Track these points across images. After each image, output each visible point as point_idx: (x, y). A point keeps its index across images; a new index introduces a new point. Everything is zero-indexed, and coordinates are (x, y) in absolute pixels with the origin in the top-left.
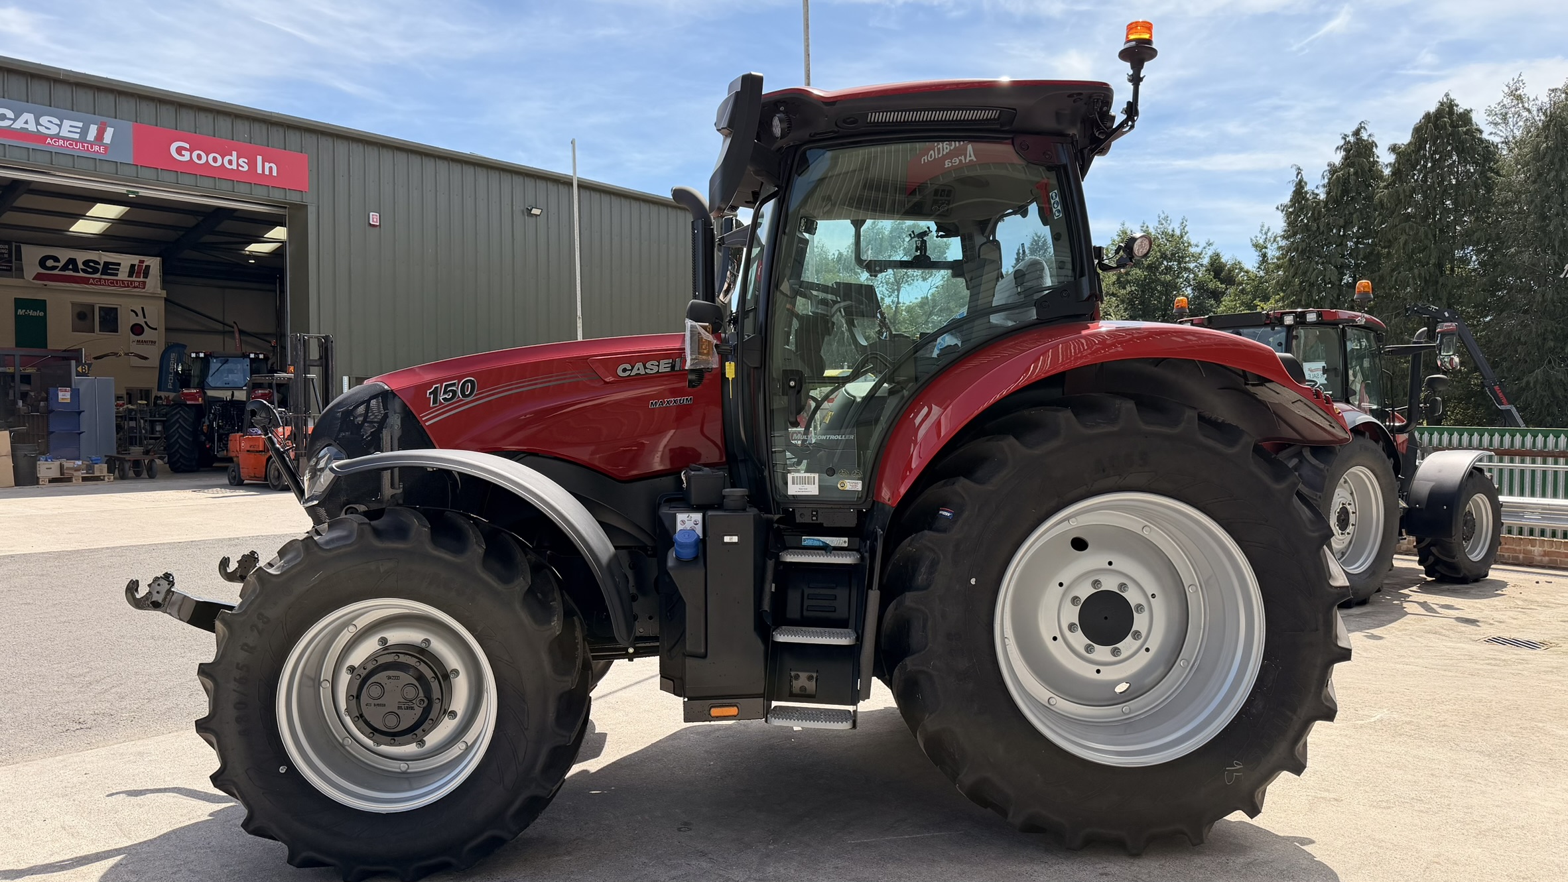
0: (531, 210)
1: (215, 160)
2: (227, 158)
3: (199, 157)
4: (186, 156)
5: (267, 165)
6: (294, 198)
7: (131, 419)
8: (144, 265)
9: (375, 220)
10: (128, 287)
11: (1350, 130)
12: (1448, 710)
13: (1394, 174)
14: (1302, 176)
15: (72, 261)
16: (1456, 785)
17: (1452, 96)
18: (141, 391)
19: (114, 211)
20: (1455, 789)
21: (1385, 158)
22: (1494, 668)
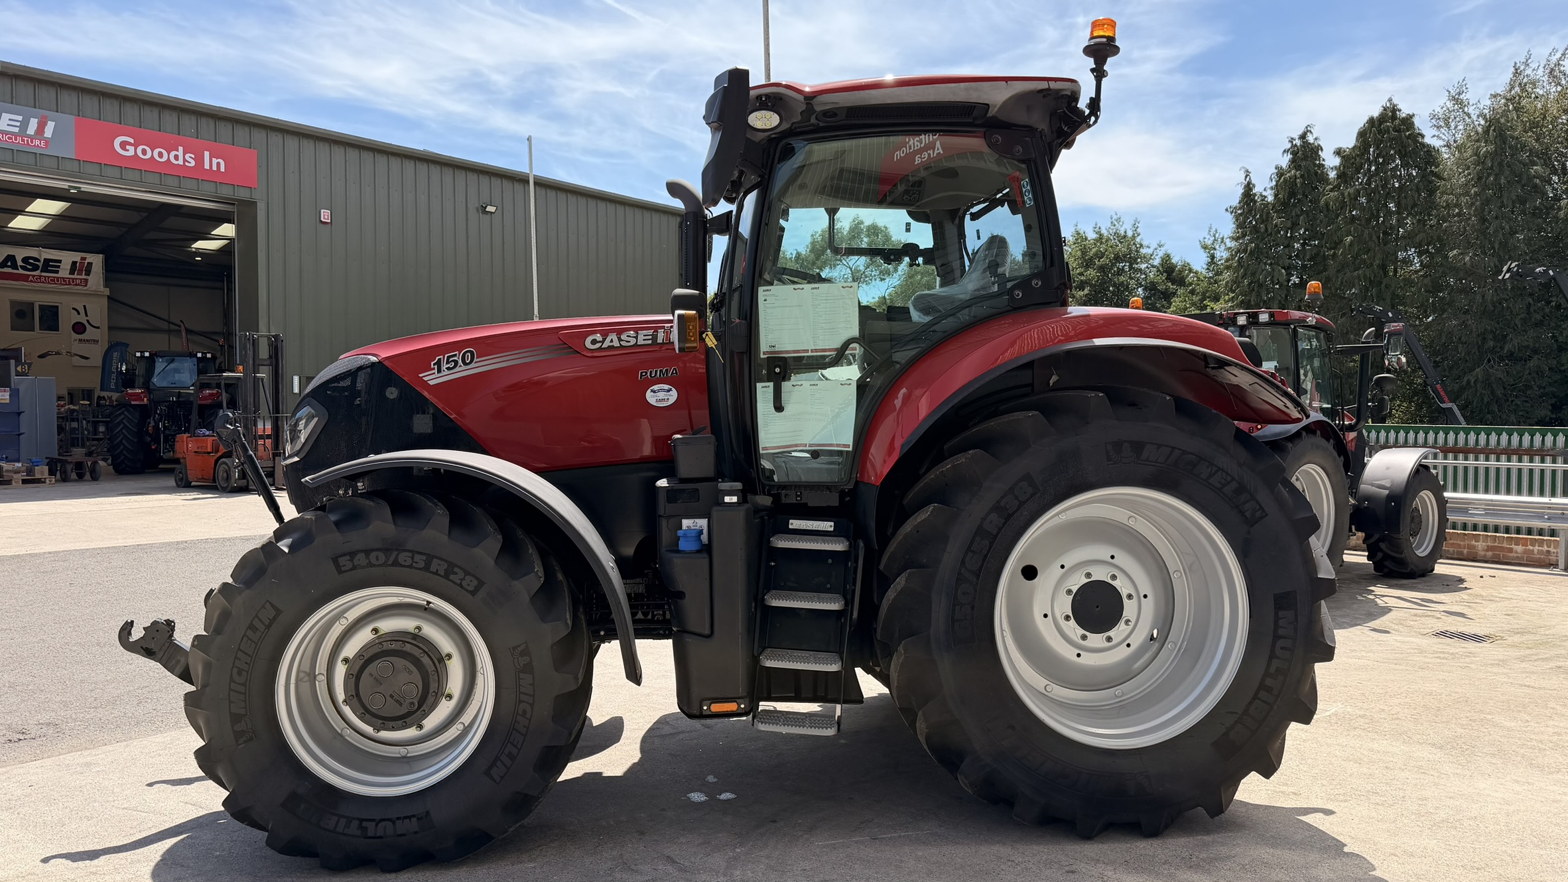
0: (486, 207)
1: (160, 155)
2: (173, 154)
3: (144, 152)
4: (131, 151)
5: (215, 161)
6: (243, 194)
7: (73, 420)
8: (86, 262)
9: (326, 217)
10: (69, 284)
11: (1296, 135)
12: (1400, 704)
13: (1339, 176)
14: (1250, 179)
15: (11, 258)
16: (1410, 777)
17: (1395, 101)
18: (83, 390)
19: (54, 207)
20: (1409, 782)
21: (1331, 161)
22: (1443, 661)
